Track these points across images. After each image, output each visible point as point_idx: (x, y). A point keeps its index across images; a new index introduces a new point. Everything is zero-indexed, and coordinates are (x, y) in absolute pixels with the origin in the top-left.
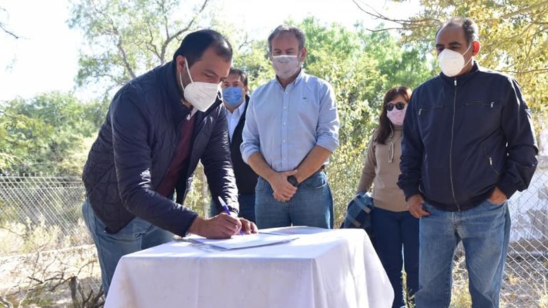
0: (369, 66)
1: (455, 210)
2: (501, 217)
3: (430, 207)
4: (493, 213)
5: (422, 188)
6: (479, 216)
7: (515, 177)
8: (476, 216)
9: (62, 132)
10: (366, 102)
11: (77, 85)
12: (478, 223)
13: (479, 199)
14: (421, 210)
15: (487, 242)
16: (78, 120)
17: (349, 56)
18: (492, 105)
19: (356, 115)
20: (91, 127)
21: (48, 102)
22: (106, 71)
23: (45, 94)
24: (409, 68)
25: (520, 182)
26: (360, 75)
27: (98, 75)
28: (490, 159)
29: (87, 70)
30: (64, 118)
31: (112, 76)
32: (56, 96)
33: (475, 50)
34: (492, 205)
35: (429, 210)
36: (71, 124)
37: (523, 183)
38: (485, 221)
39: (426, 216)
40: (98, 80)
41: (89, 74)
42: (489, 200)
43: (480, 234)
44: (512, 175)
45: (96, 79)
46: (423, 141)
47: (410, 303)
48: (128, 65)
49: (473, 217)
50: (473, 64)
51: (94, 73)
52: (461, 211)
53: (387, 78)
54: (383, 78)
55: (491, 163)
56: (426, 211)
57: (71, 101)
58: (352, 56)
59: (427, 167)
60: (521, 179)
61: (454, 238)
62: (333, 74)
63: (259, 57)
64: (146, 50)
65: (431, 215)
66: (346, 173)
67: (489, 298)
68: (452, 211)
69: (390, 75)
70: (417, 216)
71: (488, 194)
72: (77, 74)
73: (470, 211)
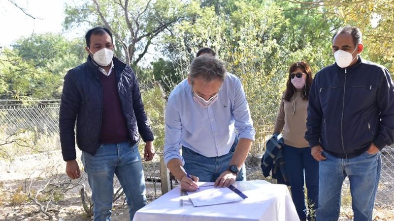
0: (276, 13)
1: (344, 158)
2: (375, 163)
3: (326, 154)
4: (370, 160)
5: (322, 140)
6: (361, 162)
7: (386, 137)
8: (358, 162)
9: (55, 62)
10: (275, 41)
11: (65, 28)
12: (360, 167)
13: (361, 151)
14: (321, 156)
15: (365, 179)
16: (65, 53)
17: (262, 4)
18: (370, 88)
19: (268, 49)
20: (75, 59)
21: (43, 41)
22: (85, 18)
23: (41, 35)
24: (306, 12)
25: (389, 140)
26: (270, 20)
27: (79, 21)
28: (369, 124)
29: (71, 17)
30: (56, 52)
31: (89, 22)
32: (49, 36)
33: (360, 49)
34: (369, 155)
35: (326, 156)
36: (61, 56)
37: (390, 140)
38: (364, 165)
39: (324, 160)
40: (79, 24)
41: (73, 20)
42: (367, 152)
43: (361, 173)
44: (384, 136)
45: (77, 24)
46: (323, 110)
47: (311, 210)
48: (101, 14)
49: (356, 162)
50: (358, 58)
51: (76, 19)
52: (348, 158)
53: (290, 21)
54: (287, 22)
55: (369, 127)
56: (324, 157)
57: (60, 40)
58: (264, 5)
59: (325, 128)
60: (390, 139)
61: (343, 175)
62: (251, 21)
63: (196, 7)
64: (114, 3)
65: (327, 159)
66: (261, 94)
67: (365, 214)
68: (341, 158)
69: (292, 19)
70: (318, 159)
71: (367, 147)
72: (64, 21)
73: (355, 158)
